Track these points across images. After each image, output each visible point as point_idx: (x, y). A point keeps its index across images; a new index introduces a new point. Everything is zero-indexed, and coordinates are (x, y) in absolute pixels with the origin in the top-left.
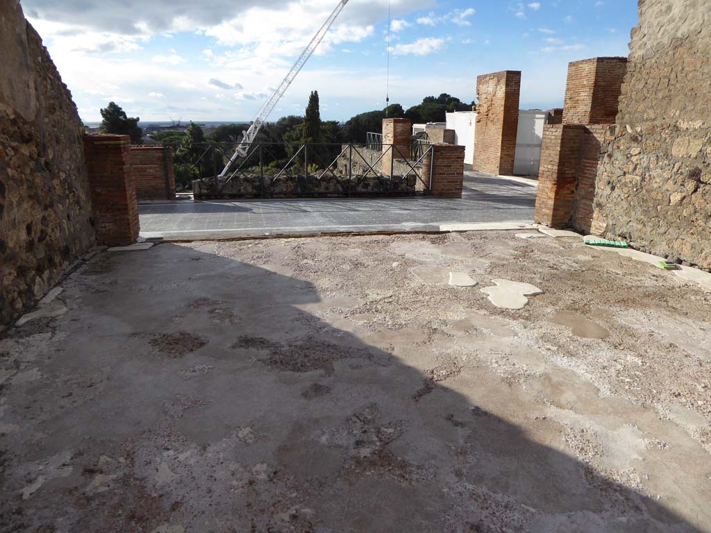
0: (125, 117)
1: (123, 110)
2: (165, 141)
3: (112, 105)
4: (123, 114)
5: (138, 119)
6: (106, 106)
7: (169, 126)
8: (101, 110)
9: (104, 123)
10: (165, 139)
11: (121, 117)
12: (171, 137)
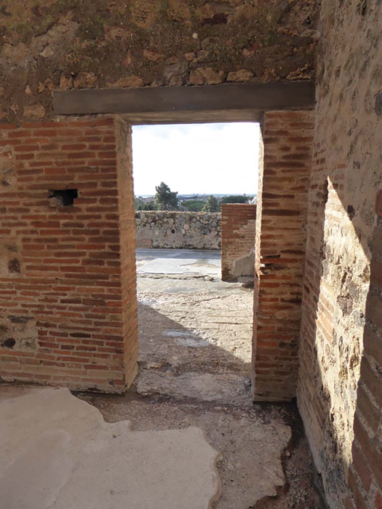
0: (170, 191)
1: (169, 187)
2: (190, 207)
3: (162, 184)
4: (169, 189)
5: (177, 193)
6: (159, 185)
7: (190, 197)
8: (156, 187)
9: (157, 196)
10: (191, 205)
11: (167, 192)
12: (194, 204)
